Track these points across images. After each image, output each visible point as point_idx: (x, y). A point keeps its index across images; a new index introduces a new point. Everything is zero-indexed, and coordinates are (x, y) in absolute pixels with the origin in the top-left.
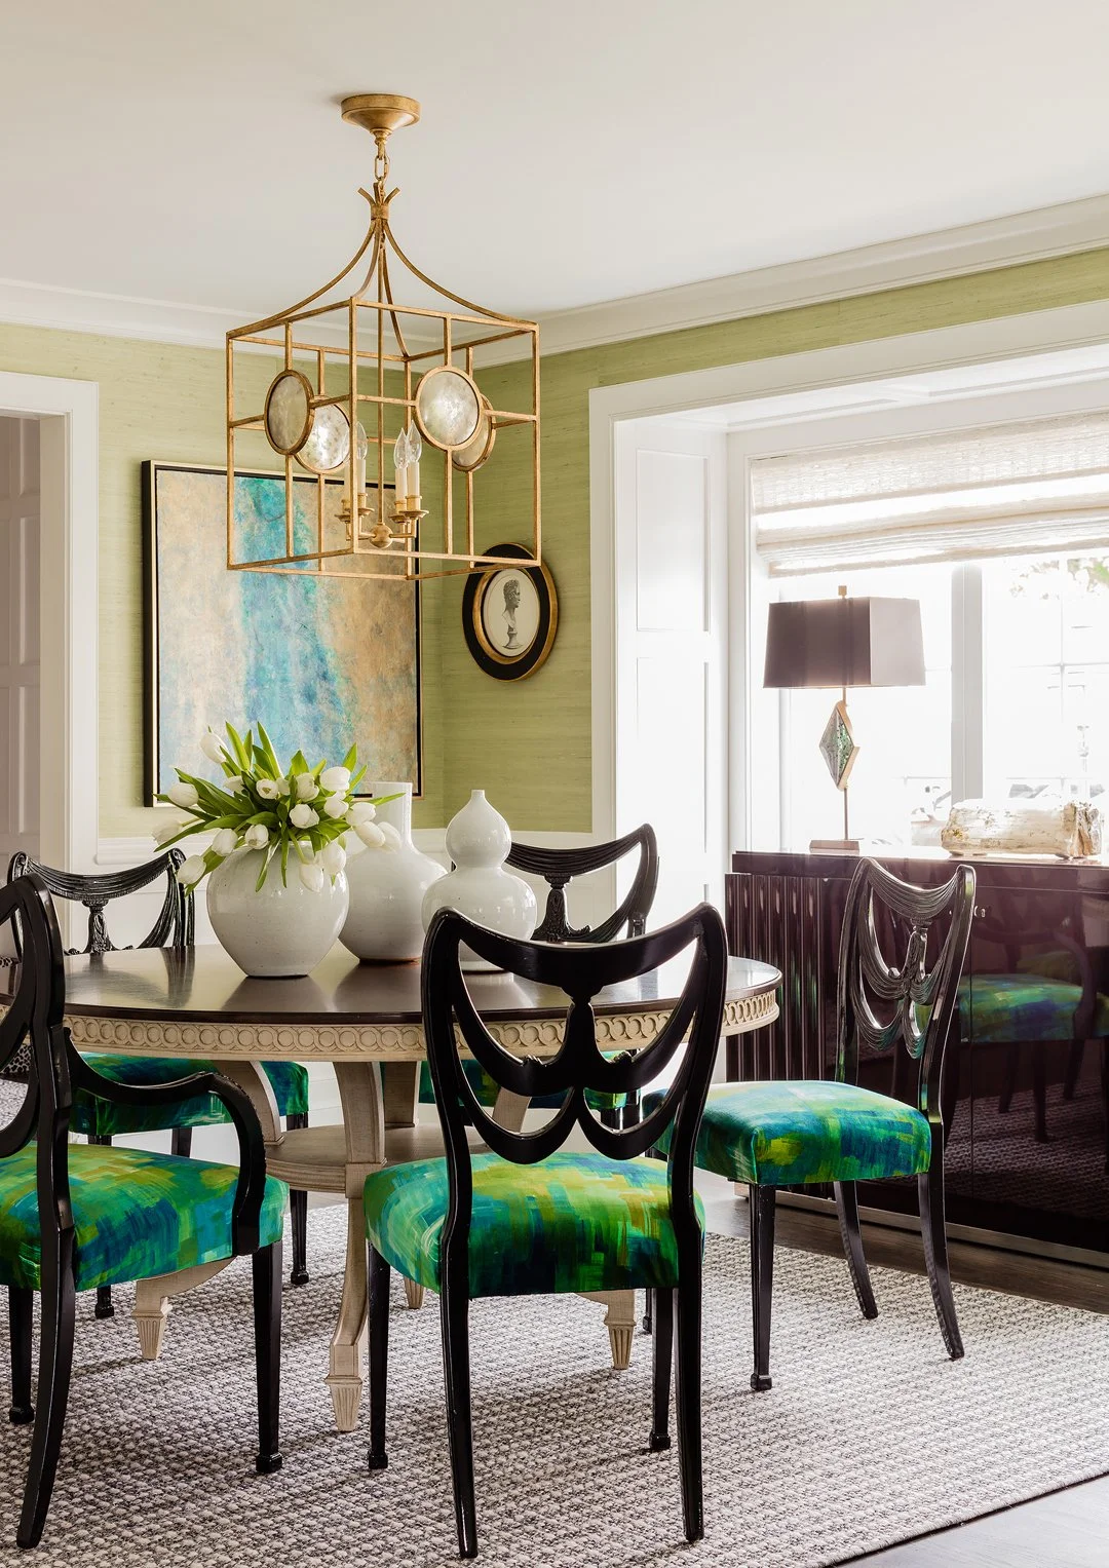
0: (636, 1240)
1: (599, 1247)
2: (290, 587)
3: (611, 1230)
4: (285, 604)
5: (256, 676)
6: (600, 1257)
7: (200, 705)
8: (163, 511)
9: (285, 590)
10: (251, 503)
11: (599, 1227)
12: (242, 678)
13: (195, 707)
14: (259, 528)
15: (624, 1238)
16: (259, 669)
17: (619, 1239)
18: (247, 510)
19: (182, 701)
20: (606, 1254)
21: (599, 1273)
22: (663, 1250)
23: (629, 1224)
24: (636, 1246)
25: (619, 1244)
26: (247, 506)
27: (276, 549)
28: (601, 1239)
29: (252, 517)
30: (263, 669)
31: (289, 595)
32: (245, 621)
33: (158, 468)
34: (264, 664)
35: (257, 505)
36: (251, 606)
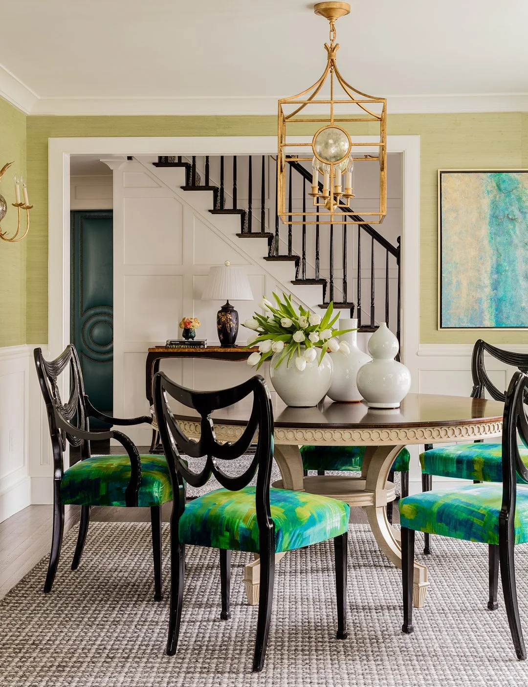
0: (242, 529)
1: (227, 530)
2: (517, 225)
3: (233, 523)
4: (514, 233)
5: (497, 268)
6: (227, 534)
7: (465, 284)
8: (444, 193)
9: (515, 227)
10: (495, 185)
11: (228, 521)
12: (489, 269)
13: (461, 284)
14: (500, 197)
15: (238, 527)
16: (499, 265)
17: (236, 527)
18: (492, 189)
19: (454, 280)
20: (230, 534)
21: (228, 541)
22: (253, 535)
23: (241, 521)
24: (242, 532)
25: (235, 530)
26: (493, 187)
27: (509, 206)
28: (228, 527)
29: (495, 192)
30: (501, 265)
31: (517, 229)
32: (490, 242)
33: (441, 172)
34: (502, 263)
35: (498, 186)
36: (494, 235)
